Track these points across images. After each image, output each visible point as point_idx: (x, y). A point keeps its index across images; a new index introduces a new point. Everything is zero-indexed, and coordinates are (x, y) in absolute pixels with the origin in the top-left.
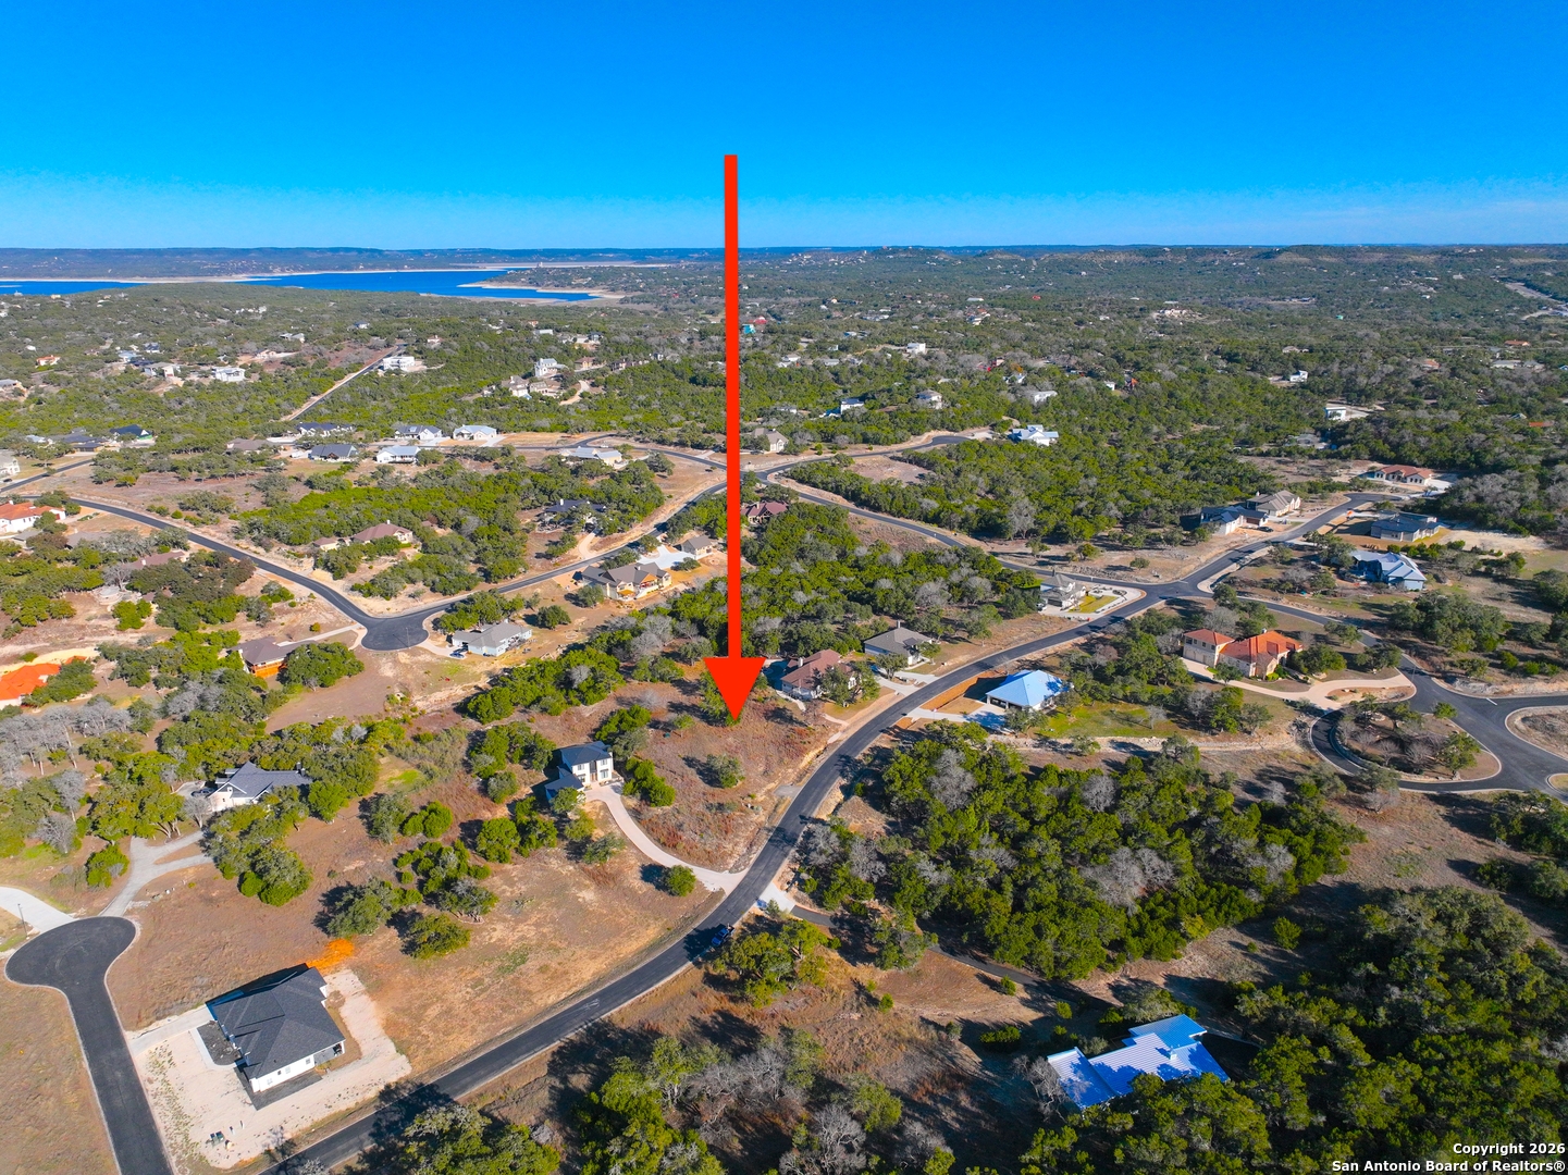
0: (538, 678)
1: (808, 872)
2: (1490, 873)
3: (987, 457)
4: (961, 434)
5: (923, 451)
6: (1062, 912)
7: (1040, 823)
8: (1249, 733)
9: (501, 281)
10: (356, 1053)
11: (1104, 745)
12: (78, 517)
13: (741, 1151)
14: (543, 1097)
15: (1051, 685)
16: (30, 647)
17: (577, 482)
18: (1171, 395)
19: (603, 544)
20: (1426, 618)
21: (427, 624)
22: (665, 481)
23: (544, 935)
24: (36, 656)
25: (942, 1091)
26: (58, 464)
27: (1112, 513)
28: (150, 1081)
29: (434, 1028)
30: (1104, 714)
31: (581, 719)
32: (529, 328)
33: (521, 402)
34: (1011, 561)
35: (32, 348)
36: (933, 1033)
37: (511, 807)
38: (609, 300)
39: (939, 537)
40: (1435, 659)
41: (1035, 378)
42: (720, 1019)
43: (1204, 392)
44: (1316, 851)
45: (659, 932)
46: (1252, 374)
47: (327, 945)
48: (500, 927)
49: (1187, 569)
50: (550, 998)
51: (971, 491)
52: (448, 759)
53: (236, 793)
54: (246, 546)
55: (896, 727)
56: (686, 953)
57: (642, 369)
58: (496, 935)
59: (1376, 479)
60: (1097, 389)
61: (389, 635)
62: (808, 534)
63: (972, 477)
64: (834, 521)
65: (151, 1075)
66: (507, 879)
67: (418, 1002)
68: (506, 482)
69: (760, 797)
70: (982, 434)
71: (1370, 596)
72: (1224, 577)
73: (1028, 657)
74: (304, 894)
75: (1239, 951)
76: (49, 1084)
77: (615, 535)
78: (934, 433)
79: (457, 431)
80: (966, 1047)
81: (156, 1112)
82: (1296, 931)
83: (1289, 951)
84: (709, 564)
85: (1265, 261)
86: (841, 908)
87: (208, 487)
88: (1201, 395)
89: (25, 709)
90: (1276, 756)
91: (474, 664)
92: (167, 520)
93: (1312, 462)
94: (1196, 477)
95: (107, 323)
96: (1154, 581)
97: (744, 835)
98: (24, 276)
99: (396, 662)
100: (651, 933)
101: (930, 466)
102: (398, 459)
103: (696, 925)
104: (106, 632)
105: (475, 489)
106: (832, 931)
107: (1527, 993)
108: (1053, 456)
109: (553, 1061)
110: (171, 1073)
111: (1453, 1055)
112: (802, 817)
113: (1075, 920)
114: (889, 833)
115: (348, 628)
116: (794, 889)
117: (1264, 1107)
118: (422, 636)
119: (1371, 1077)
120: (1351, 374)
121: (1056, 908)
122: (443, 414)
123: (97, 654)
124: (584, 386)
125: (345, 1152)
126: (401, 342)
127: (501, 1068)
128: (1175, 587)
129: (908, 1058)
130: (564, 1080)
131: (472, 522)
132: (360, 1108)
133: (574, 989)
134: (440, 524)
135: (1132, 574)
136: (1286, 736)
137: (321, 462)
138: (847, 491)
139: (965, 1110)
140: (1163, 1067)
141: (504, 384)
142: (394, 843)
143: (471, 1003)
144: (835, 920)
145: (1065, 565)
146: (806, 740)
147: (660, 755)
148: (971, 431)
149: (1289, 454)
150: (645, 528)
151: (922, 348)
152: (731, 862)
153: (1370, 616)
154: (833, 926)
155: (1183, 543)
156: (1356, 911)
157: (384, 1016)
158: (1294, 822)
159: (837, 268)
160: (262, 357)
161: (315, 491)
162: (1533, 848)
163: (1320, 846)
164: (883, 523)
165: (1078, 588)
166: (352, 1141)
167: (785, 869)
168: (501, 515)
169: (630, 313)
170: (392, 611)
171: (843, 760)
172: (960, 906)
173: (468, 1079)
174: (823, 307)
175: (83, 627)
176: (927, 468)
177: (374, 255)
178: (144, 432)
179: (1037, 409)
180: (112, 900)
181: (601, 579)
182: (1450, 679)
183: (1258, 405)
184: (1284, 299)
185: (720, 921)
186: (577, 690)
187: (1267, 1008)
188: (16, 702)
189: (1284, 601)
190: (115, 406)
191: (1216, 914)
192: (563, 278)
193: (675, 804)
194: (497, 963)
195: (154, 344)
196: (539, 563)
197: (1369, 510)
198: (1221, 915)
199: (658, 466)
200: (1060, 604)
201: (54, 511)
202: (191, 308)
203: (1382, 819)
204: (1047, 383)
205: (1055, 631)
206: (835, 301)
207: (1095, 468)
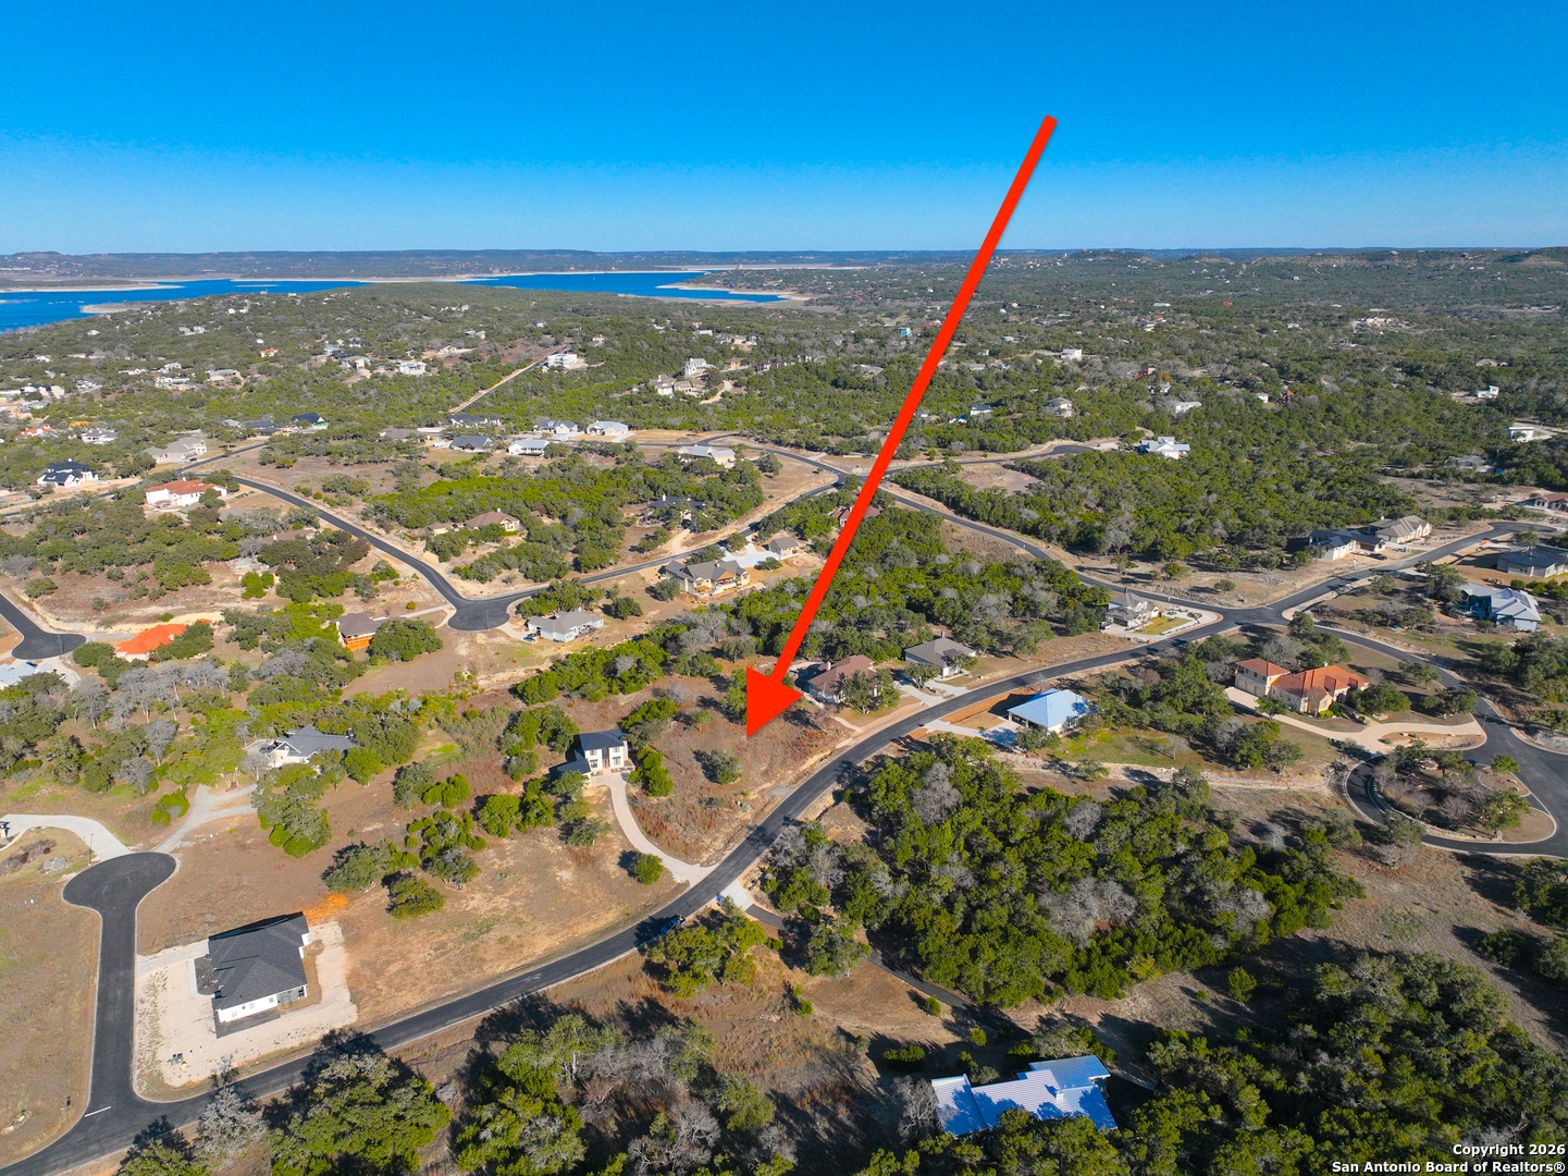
0: (588, 666)
1: (773, 873)
2: (1494, 945)
3: (1106, 468)
4: (1086, 444)
5: (1036, 460)
6: (1005, 938)
7: (1012, 845)
8: (1278, 771)
9: (698, 282)
10: (317, 997)
11: (1116, 772)
12: (237, 494)
13: (615, 1133)
14: (461, 1060)
15: (1077, 706)
16: (169, 608)
17: (684, 479)
18: (1329, 409)
19: (695, 540)
20: (1521, 662)
21: (511, 609)
22: (771, 481)
23: (515, 908)
24: (172, 617)
25: (827, 1102)
26: (241, 446)
27: (1216, 531)
28: (142, 1002)
29: (389, 984)
30: (1129, 740)
31: (616, 706)
32: (692, 329)
33: (664, 400)
34: (1095, 577)
35: (260, 341)
36: (843, 1043)
37: (525, 784)
38: (796, 302)
39: (1028, 548)
40: (1521, 707)
41: (1181, 387)
42: (646, 1006)
43: (1368, 407)
44: (1301, 902)
45: (618, 917)
46: (1432, 389)
47: (326, 897)
48: (478, 896)
49: (1277, 595)
50: (500, 967)
51: (1078, 503)
52: (486, 736)
53: (292, 752)
54: (370, 527)
55: (908, 737)
56: (635, 938)
57: (785, 371)
58: (473, 904)
59: (1536, 508)
60: (1247, 401)
61: (474, 617)
62: (895, 540)
63: (1082, 488)
64: (926, 528)
65: (145, 997)
66: (502, 853)
67: (384, 958)
68: (619, 477)
69: (753, 796)
70: (1108, 445)
71: (1472, 635)
72: (1315, 605)
73: (1070, 676)
74: (323, 849)
75: (1188, 998)
76: (62, 993)
77: (709, 532)
78: (1057, 442)
79: (591, 426)
80: (870, 1062)
81: (137, 1029)
82: (1251, 984)
83: (1242, 1004)
84: (792, 565)
85: (1508, 265)
86: (796, 911)
87: (352, 472)
88: (1363, 410)
89: (150, 664)
90: (1298, 797)
91: (542, 648)
92: (309, 501)
93: (1468, 487)
94: (1330, 498)
95: (327, 319)
96: (1237, 605)
97: (728, 829)
98: (282, 276)
99: (473, 642)
100: (611, 916)
101: (1042, 476)
102: (528, 451)
103: (652, 913)
104: (233, 599)
105: (589, 482)
106: (781, 933)
107: (1471, 1076)
108: (1180, 470)
109: (482, 1027)
110: (161, 996)
111: (1359, 1132)
112: (786, 819)
113: (1016, 947)
114: (865, 840)
115: (440, 608)
116: (757, 889)
117: (1128, 1159)
118: (502, 619)
119: (1250, 1143)
120: (1551, 390)
121: (1000, 933)
122: (589, 409)
123: (223, 618)
124: (728, 386)
125: (276, 1085)
126: (570, 340)
127: (434, 1027)
128: (1258, 613)
129: (810, 1066)
130: (485, 1046)
131: (577, 514)
132: (303, 1048)
133: (524, 962)
134: (549, 514)
135: (1216, 597)
136: (1318, 777)
137: (459, 452)
138: (948, 498)
139: (840, 1123)
140: (1047, 1105)
141: (651, 382)
142: (414, 809)
143: (428, 964)
144: (787, 922)
145: (1148, 584)
146: (814, 743)
147: (673, 748)
148: (1098, 441)
149: (1440, 475)
150: (739, 527)
151: (1077, 354)
152: (705, 856)
153: (1463, 656)
154: (783, 928)
155: (1281, 566)
156: (1313, 968)
157: (350, 967)
158: (1286, 869)
159: (1032, 271)
160: (444, 352)
161: (445, 479)
162: (1558, 922)
163: (1308, 897)
164: (976, 531)
165: (1151, 607)
166: (285, 1077)
167: (754, 868)
168: (604, 508)
169: (809, 315)
170: (485, 594)
171: (845, 767)
172: (905, 921)
173: (402, 1034)
174: (1003, 311)
175: (215, 593)
176: (1039, 477)
177: (586, 257)
178: (321, 420)
179: (1176, 420)
180: (166, 838)
181: (682, 574)
182: (1530, 730)
183: (1432, 423)
184: (1521, 307)
185: (676, 912)
186: (620, 679)
187: (1180, 1059)
188: (144, 657)
189: (1372, 635)
190: (309, 394)
191: (1173, 958)
192: (755, 280)
193: (672, 795)
194: (464, 930)
195: (358, 339)
196: (631, 556)
197: (1509, 542)
198: (1178, 958)
199: (766, 467)
200: (1125, 624)
201: (217, 488)
202: (401, 305)
203: (1395, 876)
204: (1192, 393)
205: (1109, 651)
206: (1015, 305)
207: (1221, 485)
